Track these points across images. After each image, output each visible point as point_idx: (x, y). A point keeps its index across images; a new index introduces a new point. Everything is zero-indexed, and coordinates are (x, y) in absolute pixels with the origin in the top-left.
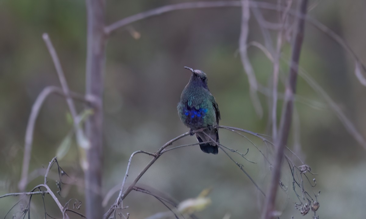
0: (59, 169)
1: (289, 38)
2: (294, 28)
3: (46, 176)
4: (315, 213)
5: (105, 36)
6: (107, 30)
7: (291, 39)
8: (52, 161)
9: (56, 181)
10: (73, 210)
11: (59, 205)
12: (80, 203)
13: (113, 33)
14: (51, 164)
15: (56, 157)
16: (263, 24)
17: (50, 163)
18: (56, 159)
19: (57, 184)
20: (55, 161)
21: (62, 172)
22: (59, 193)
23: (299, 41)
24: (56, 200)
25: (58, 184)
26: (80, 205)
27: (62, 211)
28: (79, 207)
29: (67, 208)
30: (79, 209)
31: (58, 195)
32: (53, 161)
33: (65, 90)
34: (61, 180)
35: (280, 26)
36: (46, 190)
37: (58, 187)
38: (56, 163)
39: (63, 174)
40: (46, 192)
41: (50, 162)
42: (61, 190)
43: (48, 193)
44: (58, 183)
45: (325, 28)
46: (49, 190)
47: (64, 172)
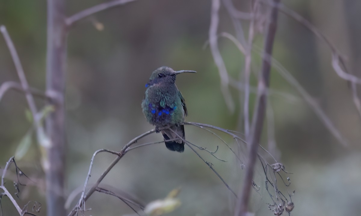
0: (17, 170)
1: (261, 28)
2: (267, 18)
3: (3, 177)
4: (289, 213)
5: (67, 28)
6: (69, 21)
7: (263, 29)
8: (9, 161)
9: (14, 182)
10: (32, 213)
11: (18, 207)
12: (40, 205)
13: (75, 24)
14: (8, 165)
15: (13, 157)
16: (235, 13)
17: (7, 163)
18: (13, 159)
19: (14, 185)
20: (13, 160)
21: (20, 173)
22: (17, 195)
23: (273, 31)
24: (14, 202)
25: (16, 186)
26: (40, 208)
27: (21, 214)
28: (38, 210)
29: (26, 211)
30: (39, 212)
31: (16, 197)
32: (11, 161)
33: (25, 85)
34: (19, 181)
35: (251, 15)
36: (4, 191)
37: (16, 188)
38: (14, 163)
39: (21, 175)
40: (4, 194)
41: (8, 161)
42: (19, 191)
43: (6, 195)
44: (16, 184)
45: (299, 18)
46: (7, 192)
47: (22, 172)
